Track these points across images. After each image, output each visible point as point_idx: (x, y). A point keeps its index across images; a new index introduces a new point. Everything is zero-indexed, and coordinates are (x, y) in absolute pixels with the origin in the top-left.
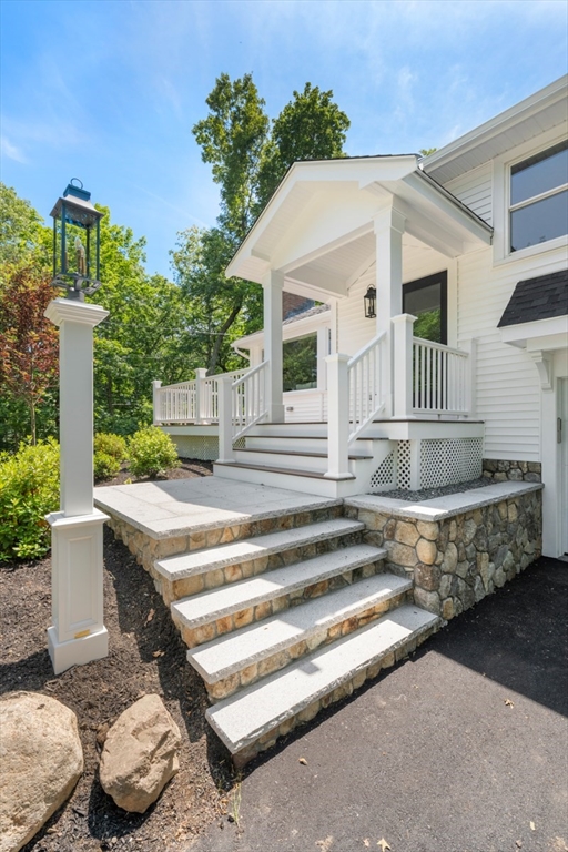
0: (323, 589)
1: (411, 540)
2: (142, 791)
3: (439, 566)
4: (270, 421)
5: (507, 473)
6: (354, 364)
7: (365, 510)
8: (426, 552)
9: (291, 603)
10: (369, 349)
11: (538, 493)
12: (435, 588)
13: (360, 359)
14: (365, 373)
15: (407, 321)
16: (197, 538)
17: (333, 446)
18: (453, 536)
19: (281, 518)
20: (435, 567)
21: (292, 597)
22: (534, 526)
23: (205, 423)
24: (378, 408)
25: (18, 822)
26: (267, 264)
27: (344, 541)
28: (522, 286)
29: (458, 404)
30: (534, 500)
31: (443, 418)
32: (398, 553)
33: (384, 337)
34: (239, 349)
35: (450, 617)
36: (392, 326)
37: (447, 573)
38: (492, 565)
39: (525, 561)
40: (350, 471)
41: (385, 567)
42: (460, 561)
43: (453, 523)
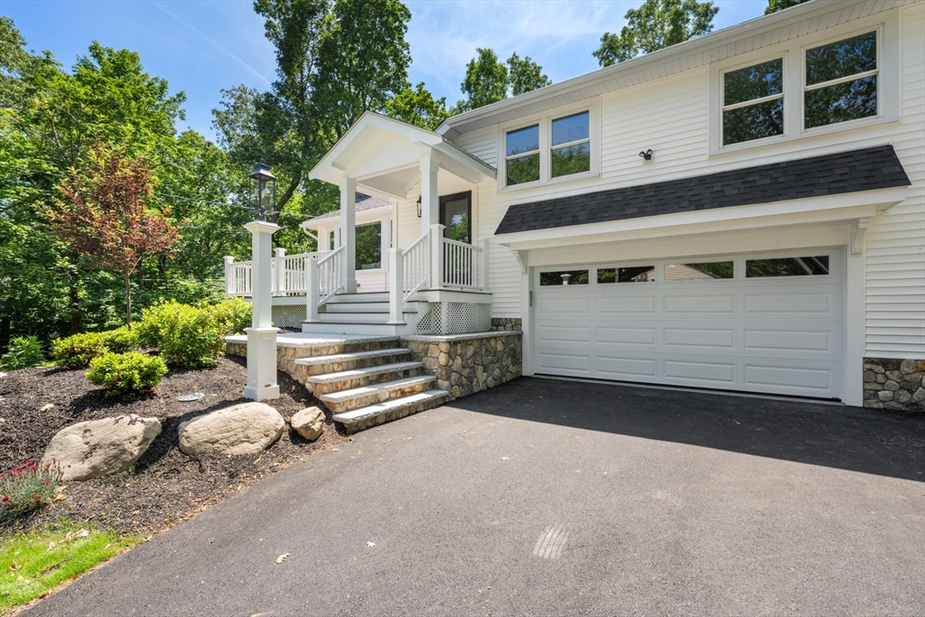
0: (387, 378)
1: (435, 355)
2: (313, 430)
3: (450, 367)
4: (346, 292)
5: (505, 326)
6: (406, 254)
7: (412, 341)
8: (443, 359)
9: (369, 382)
10: (416, 244)
11: (520, 336)
12: (448, 378)
13: (410, 251)
14: (413, 259)
15: (439, 228)
16: (316, 350)
17: (393, 307)
18: (459, 352)
19: (362, 344)
20: (448, 367)
21: (370, 379)
22: (516, 357)
23: (284, 295)
24: (422, 282)
25: (267, 436)
26: (343, 172)
27: (399, 358)
28: (512, 208)
29: (478, 282)
30: (516, 340)
31: (464, 290)
32: (429, 362)
33: (426, 237)
34: (308, 230)
35: (457, 396)
36: (431, 230)
37: (456, 372)
38: (485, 374)
39: (509, 377)
40: (403, 320)
41: (422, 371)
42: (463, 367)
43: (459, 345)
